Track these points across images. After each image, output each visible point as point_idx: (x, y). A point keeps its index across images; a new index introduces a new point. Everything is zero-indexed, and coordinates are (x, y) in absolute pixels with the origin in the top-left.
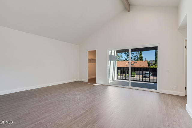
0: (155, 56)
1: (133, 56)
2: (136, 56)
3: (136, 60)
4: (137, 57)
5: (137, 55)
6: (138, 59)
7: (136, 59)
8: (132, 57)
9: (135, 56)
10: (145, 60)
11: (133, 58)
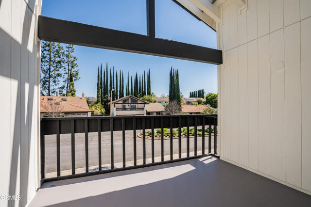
0: (97, 90)
1: (58, 86)
2: (64, 86)
3: (64, 95)
4: (65, 88)
5: (66, 86)
6: (67, 92)
7: (65, 92)
8: (55, 87)
9: (62, 88)
10: (81, 96)
11: (58, 90)
